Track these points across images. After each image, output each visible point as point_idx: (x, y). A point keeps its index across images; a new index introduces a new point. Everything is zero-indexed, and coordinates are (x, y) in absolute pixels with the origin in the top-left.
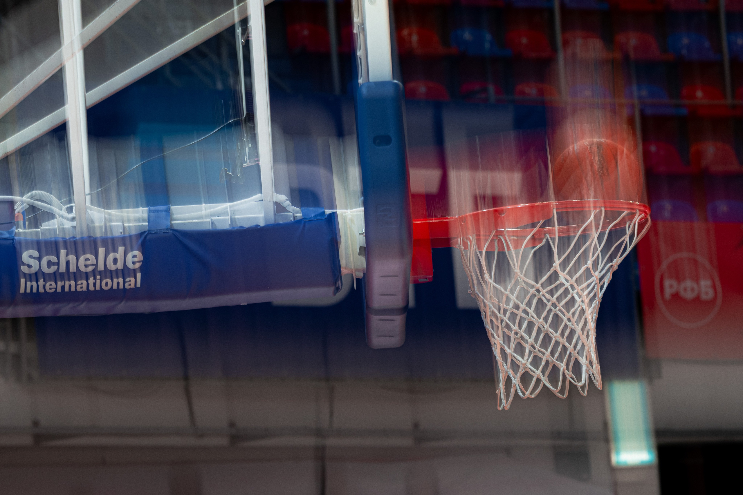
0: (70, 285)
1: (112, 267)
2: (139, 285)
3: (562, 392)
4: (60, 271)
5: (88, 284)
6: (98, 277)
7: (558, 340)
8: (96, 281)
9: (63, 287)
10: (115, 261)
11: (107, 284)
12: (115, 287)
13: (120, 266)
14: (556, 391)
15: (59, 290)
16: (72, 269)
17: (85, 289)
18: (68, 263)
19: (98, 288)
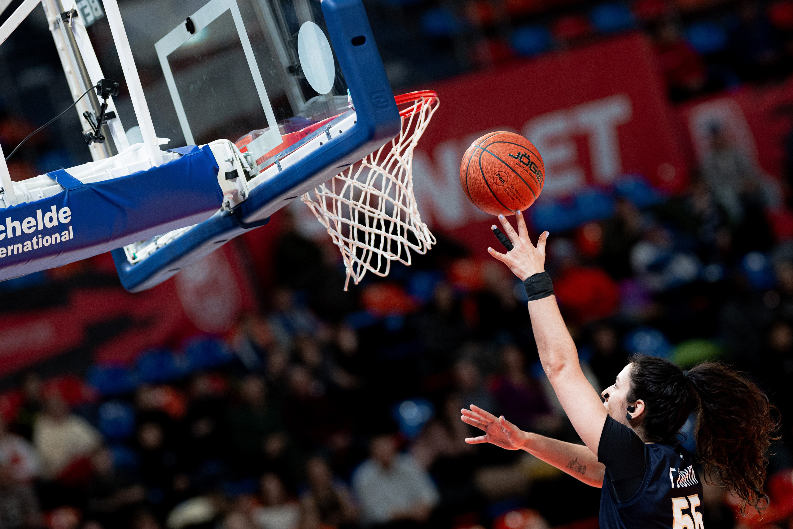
0: (18, 248)
1: (49, 225)
2: (72, 237)
3: (383, 270)
4: (9, 237)
5: (32, 244)
6: (40, 236)
7: (370, 231)
8: (38, 240)
9: (13, 251)
10: (51, 219)
11: (47, 241)
12: (54, 242)
13: (55, 223)
14: (376, 272)
15: (9, 254)
16: (18, 233)
17: (30, 249)
18: (14, 228)
19: (40, 246)
